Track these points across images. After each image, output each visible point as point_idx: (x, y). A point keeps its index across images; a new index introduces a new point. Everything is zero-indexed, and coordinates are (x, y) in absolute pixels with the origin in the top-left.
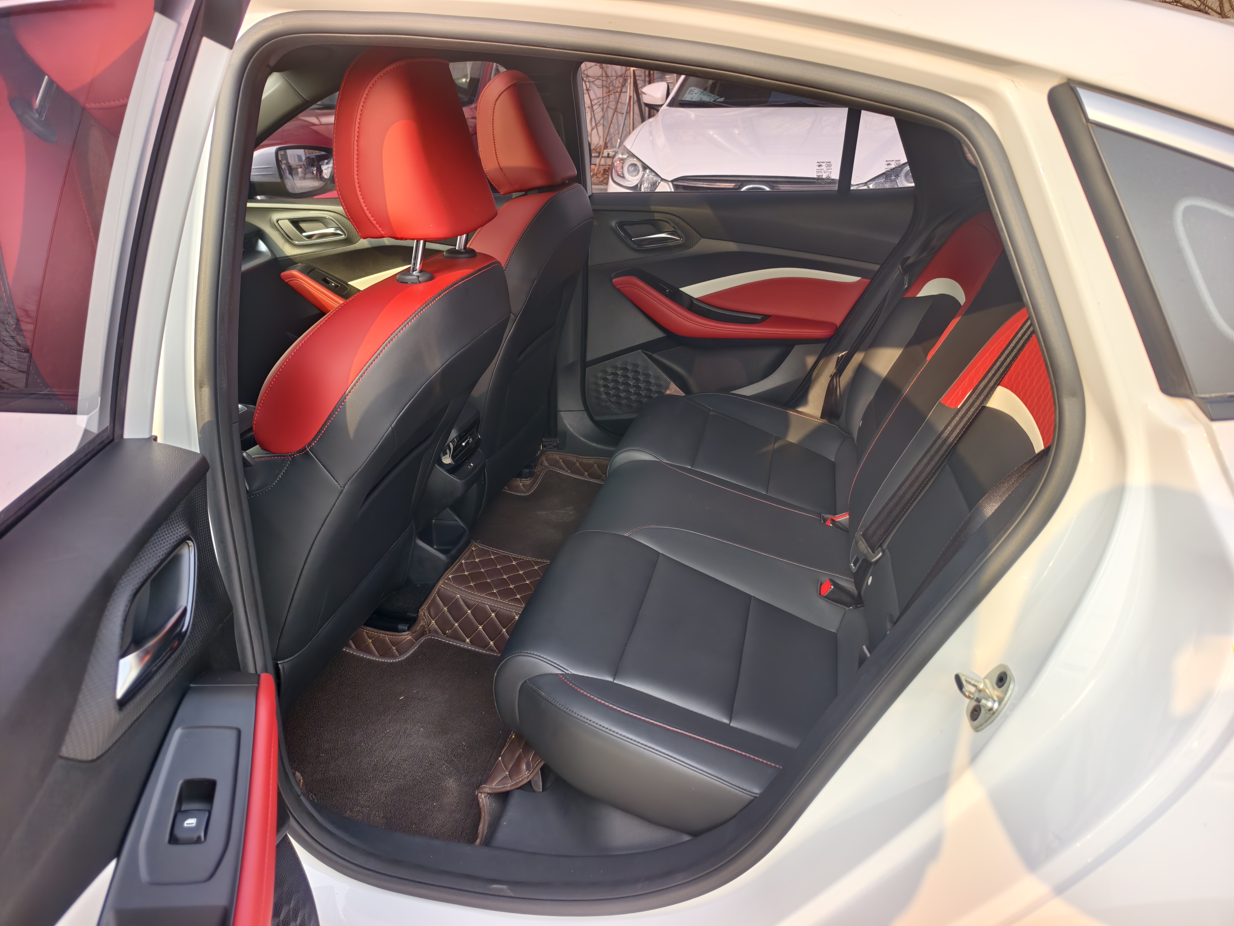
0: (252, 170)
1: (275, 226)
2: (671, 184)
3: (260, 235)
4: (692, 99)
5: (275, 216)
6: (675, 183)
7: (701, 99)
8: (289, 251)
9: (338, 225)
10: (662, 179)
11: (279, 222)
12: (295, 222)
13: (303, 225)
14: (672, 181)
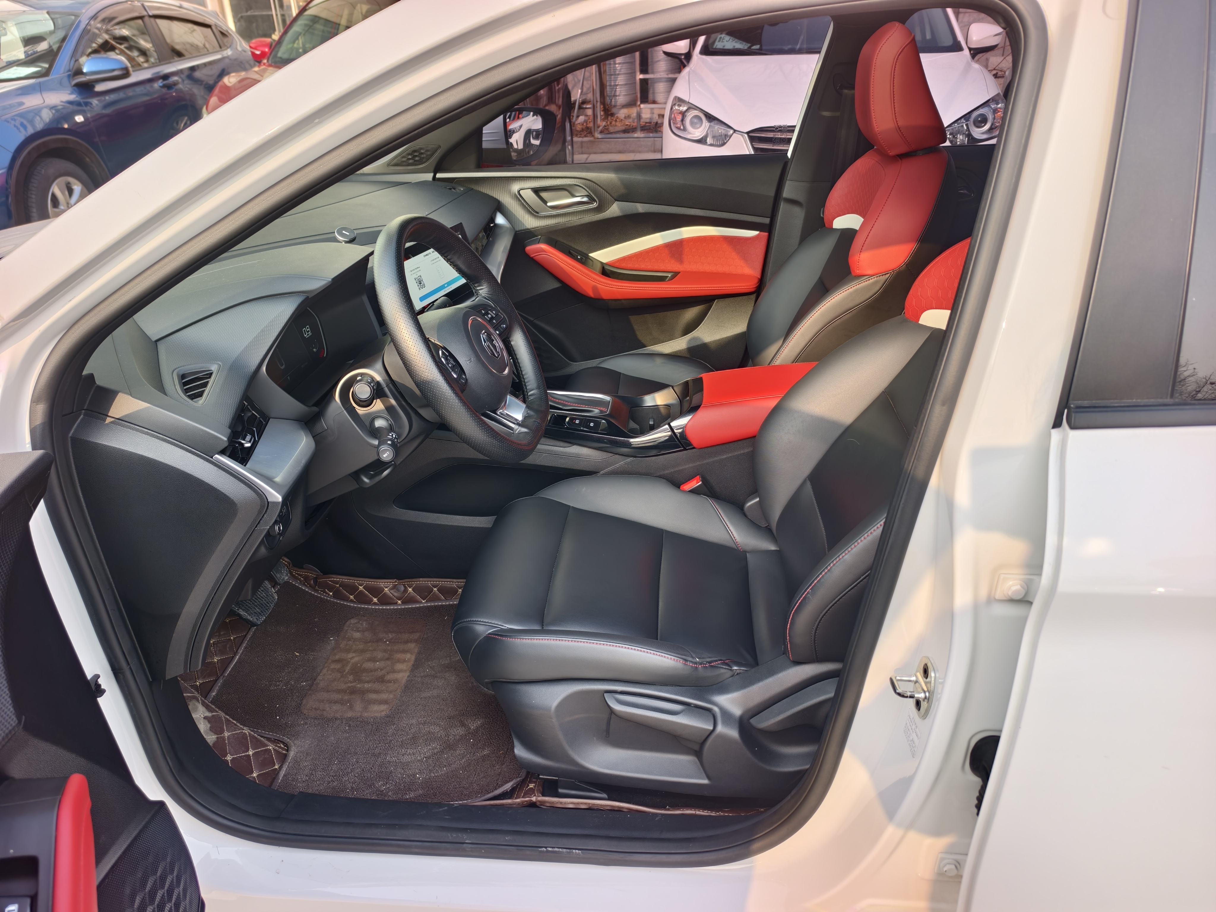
0: (484, 135)
1: (519, 198)
2: (746, 135)
3: (499, 207)
4: (724, 46)
5: (515, 187)
6: (751, 134)
7: (734, 46)
8: (530, 222)
9: (588, 192)
10: (735, 131)
11: (521, 192)
12: (537, 191)
13: (544, 195)
14: (748, 133)
